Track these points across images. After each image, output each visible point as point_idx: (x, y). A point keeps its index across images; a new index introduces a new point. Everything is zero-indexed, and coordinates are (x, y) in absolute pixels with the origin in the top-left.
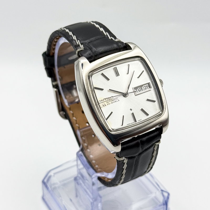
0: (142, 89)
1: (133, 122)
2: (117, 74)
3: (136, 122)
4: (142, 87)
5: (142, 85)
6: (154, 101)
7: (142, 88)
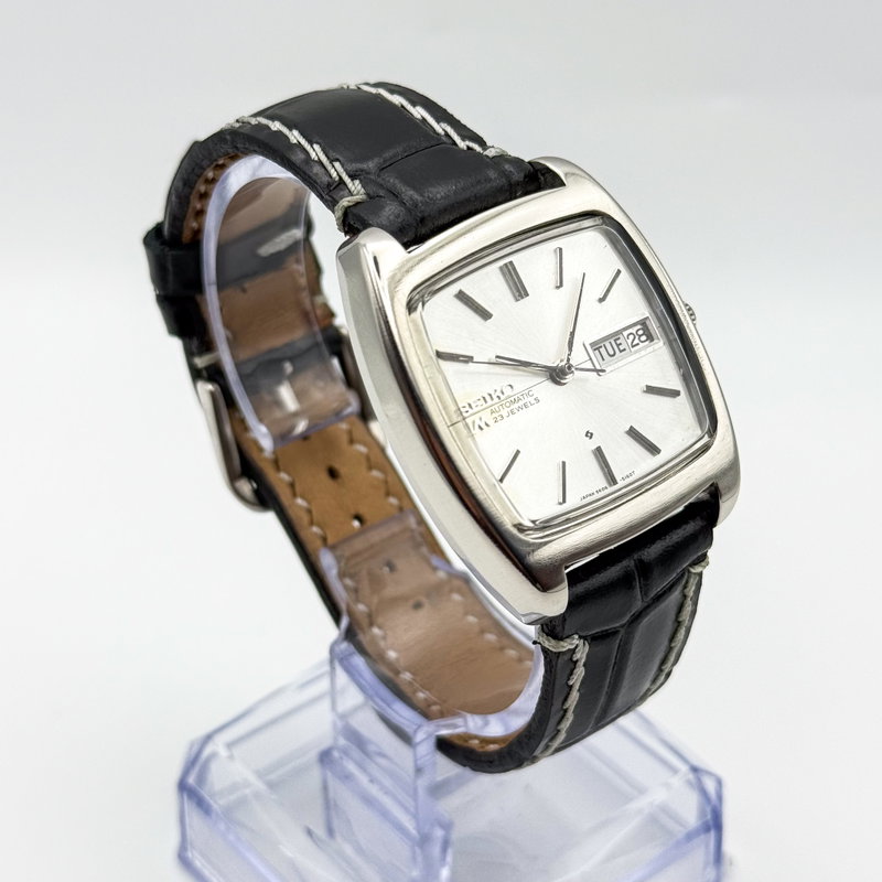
0: (621, 348)
1: (605, 484)
2: (520, 291)
3: (615, 482)
4: (621, 336)
5: (620, 332)
6: (675, 394)
7: (618, 342)
